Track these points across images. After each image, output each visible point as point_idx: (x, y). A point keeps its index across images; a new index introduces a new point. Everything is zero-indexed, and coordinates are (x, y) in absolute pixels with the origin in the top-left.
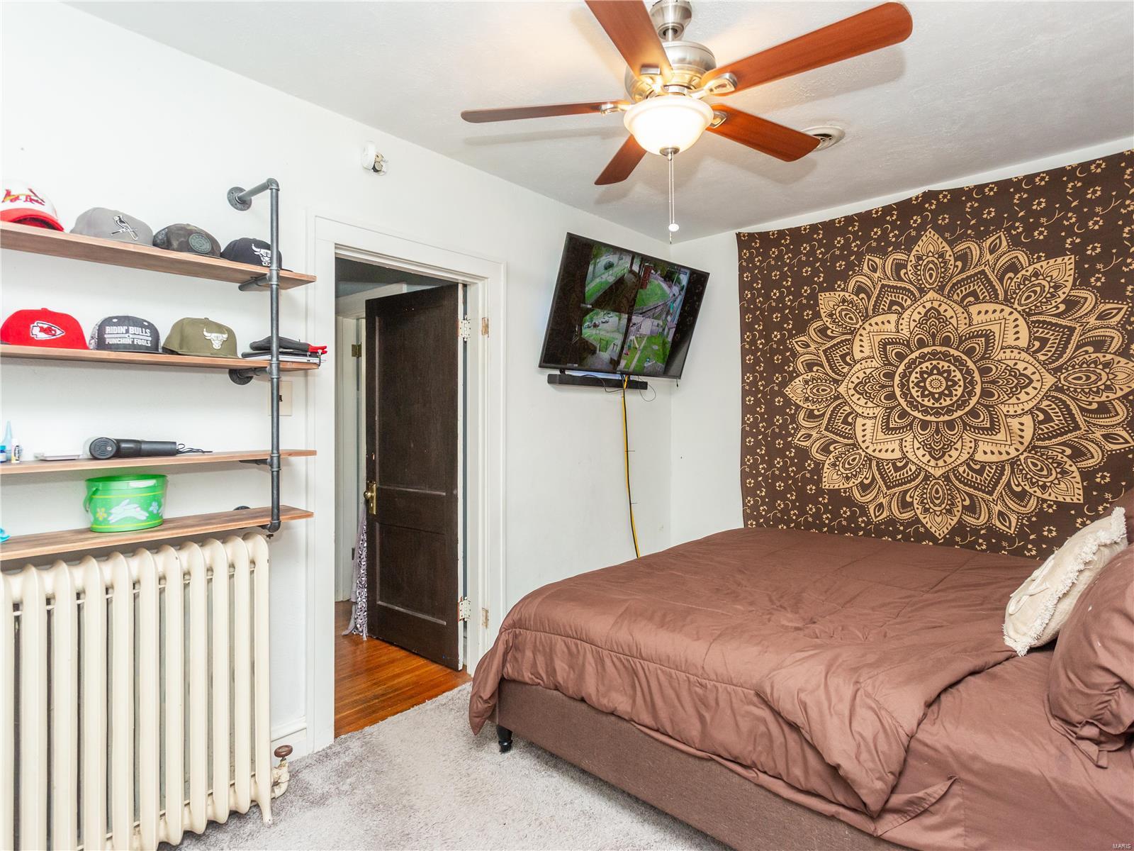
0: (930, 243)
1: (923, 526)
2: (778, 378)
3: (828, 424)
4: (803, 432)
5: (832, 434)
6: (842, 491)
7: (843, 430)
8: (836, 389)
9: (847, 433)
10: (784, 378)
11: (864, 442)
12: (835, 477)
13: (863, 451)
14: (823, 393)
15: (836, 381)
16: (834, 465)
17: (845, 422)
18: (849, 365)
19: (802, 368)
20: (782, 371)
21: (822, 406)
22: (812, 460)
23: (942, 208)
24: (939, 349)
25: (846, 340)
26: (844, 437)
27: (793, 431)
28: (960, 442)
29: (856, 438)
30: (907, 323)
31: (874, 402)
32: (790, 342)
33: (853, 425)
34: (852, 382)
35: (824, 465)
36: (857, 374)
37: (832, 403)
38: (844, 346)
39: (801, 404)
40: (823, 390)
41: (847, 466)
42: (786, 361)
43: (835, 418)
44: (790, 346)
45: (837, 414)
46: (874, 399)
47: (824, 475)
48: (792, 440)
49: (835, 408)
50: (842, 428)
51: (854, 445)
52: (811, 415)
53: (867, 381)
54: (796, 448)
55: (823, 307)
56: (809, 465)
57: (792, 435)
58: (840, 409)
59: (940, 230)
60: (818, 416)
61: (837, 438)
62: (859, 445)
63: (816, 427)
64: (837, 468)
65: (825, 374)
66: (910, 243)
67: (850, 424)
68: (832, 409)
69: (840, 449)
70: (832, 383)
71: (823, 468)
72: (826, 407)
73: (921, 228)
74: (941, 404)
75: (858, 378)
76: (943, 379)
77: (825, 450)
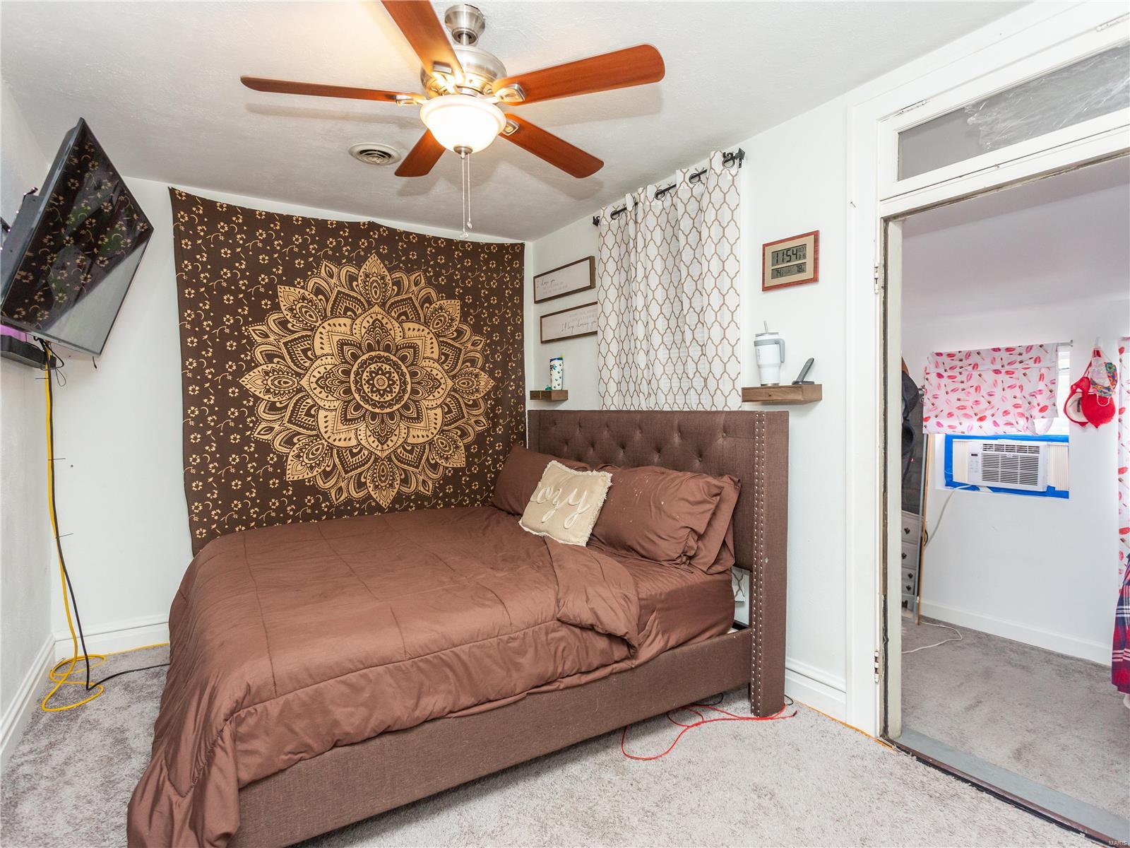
0: (373, 265)
1: (375, 500)
2: (231, 366)
3: (291, 417)
4: (263, 425)
5: (295, 426)
6: (306, 480)
7: (306, 422)
8: (298, 383)
9: (310, 425)
10: (240, 367)
11: (326, 432)
12: (299, 467)
13: (326, 441)
14: (285, 386)
15: (298, 375)
16: (298, 456)
17: (308, 414)
18: (311, 360)
19: (261, 358)
20: (236, 359)
21: (284, 399)
22: (274, 453)
23: (382, 240)
24: (382, 353)
25: (307, 336)
26: (308, 429)
27: (251, 425)
28: (398, 429)
29: (319, 429)
30: (359, 329)
31: (335, 395)
32: (246, 329)
33: (315, 417)
34: (314, 376)
35: (287, 457)
36: (319, 369)
37: (294, 396)
38: (305, 341)
39: (261, 395)
40: (285, 383)
41: (311, 456)
42: (242, 349)
43: (298, 411)
44: (246, 334)
45: (300, 406)
46: (334, 393)
47: (288, 467)
48: (251, 434)
49: (298, 401)
50: (305, 420)
51: (317, 436)
52: (272, 407)
53: (328, 376)
54: (257, 442)
55: (283, 300)
56: (272, 459)
57: (251, 429)
58: (303, 402)
59: (382, 257)
60: (281, 409)
61: (301, 430)
62: (322, 436)
63: (279, 419)
64: (301, 459)
65: (286, 366)
66: (360, 262)
67: (313, 416)
68: (295, 401)
69: (304, 441)
70: (294, 376)
71: (286, 461)
72: (289, 399)
73: (368, 250)
74: (384, 399)
75: (319, 372)
76: (375, 381)
77: (289, 442)
